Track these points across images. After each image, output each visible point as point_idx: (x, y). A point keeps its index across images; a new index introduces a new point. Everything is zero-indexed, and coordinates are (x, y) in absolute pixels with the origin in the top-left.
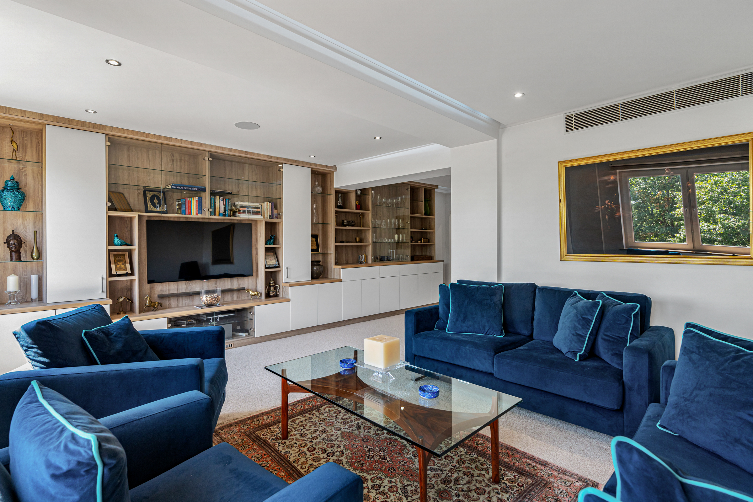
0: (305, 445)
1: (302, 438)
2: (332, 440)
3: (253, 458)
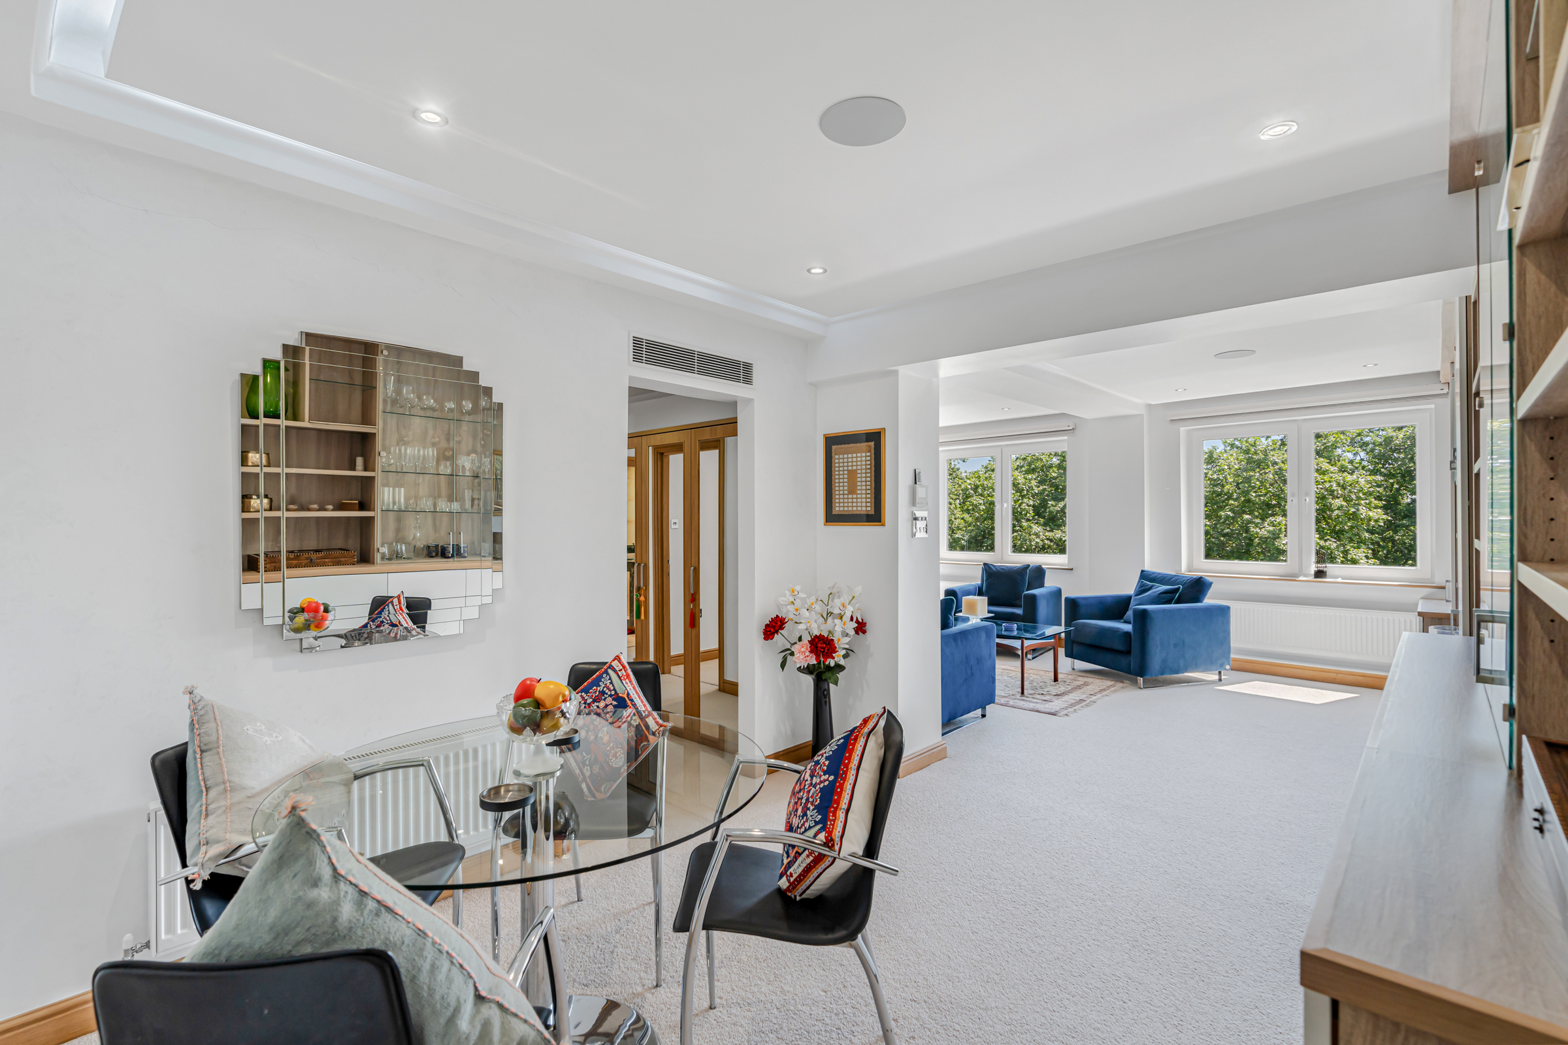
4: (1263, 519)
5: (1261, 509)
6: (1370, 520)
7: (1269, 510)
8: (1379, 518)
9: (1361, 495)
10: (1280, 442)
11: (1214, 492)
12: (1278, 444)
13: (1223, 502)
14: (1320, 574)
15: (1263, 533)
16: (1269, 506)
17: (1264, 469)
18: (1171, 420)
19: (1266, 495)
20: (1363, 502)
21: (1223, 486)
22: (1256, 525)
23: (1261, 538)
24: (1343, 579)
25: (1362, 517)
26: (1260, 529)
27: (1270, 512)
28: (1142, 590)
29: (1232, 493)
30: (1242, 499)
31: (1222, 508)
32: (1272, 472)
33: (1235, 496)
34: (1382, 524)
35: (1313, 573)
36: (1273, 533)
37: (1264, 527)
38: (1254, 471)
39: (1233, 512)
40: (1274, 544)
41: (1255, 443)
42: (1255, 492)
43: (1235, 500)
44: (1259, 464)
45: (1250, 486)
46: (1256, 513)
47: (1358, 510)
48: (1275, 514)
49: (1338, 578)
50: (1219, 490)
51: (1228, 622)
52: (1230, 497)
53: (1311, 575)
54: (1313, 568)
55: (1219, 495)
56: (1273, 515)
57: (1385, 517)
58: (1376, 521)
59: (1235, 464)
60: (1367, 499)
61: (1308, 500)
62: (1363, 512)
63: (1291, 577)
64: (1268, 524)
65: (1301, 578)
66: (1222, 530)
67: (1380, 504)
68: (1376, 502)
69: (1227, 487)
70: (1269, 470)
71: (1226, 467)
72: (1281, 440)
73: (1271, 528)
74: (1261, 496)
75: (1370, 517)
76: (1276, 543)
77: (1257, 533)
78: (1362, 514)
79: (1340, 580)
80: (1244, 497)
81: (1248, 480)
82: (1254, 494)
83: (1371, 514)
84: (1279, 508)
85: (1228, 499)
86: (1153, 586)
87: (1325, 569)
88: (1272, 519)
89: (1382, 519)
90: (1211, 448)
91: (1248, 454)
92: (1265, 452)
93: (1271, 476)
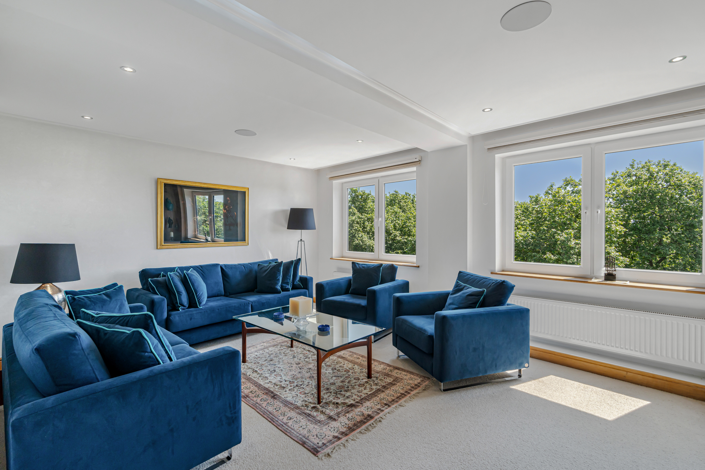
4: (562, 231)
5: (561, 226)
6: (617, 231)
7: (565, 227)
8: (622, 230)
9: (612, 218)
10: (571, 192)
11: (538, 217)
12: (570, 192)
13: (542, 222)
14: (610, 277)
15: (562, 238)
16: (565, 224)
17: (563, 205)
18: (488, 149)
19: (564, 218)
20: (613, 222)
21: (542, 214)
22: (559, 234)
23: (561, 241)
24: (630, 282)
25: (613, 230)
26: (561, 236)
27: (566, 227)
28: (458, 289)
29: (547, 217)
30: (552, 220)
31: (541, 225)
32: (567, 206)
33: (548, 219)
34: (623, 234)
35: (603, 275)
36: (567, 238)
37: (562, 235)
38: (558, 206)
39: (547, 228)
40: (568, 244)
41: (558, 192)
42: (558, 217)
43: (548, 221)
44: (561, 203)
45: (555, 214)
46: (559, 228)
47: (611, 226)
48: (568, 228)
49: (627, 281)
50: (541, 216)
51: (527, 324)
52: (545, 220)
53: (601, 277)
54: (603, 271)
55: (540, 218)
56: (567, 229)
57: (625, 230)
58: (620, 232)
59: (549, 203)
60: (615, 221)
61: (599, 212)
62: (614, 227)
63: (584, 279)
64: (565, 234)
65: (593, 280)
66: (542, 237)
67: (622, 223)
68: (621, 222)
69: (544, 214)
70: (565, 205)
71: (544, 204)
72: (572, 190)
73: (566, 236)
74: (561, 219)
75: (617, 230)
76: (569, 244)
77: (559, 239)
78: (613, 228)
79: (628, 283)
80: (553, 219)
81: (555, 210)
82: (557, 218)
83: (618, 228)
84: (570, 225)
85: (545, 221)
86: (465, 286)
87: (614, 273)
88: (567, 231)
89: (623, 231)
90: (537, 195)
91: (555, 197)
92: (564, 196)
93: (566, 209)
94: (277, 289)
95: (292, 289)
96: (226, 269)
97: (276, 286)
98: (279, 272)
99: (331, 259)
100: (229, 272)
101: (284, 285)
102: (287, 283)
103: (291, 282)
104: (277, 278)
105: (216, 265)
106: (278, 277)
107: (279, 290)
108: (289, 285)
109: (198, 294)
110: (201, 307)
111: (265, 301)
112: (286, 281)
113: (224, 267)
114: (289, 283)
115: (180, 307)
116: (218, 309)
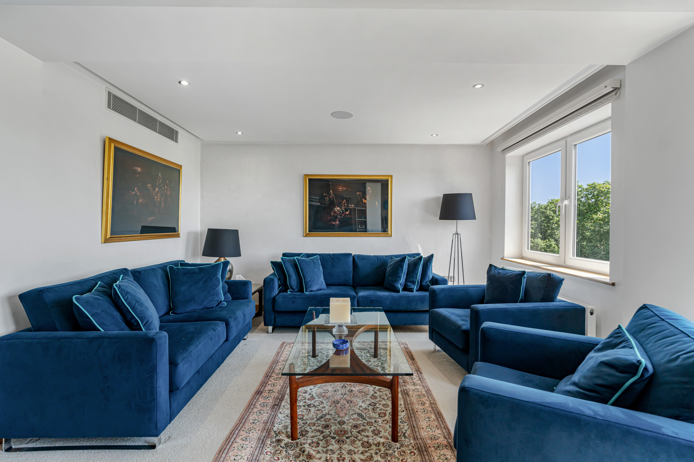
0: (383, 421)
1: (381, 429)
2: (359, 414)
3: (434, 429)
94: (395, 287)
95: (403, 290)
96: (357, 259)
97: (395, 283)
98: (401, 268)
99: (502, 259)
100: (359, 263)
101: (409, 284)
102: (413, 283)
103: (418, 281)
104: (399, 275)
105: (350, 255)
106: (399, 273)
107: (398, 289)
108: (415, 284)
109: (306, 279)
110: (307, 292)
111: (374, 299)
112: (411, 280)
113: (356, 258)
114: (416, 283)
115: (290, 289)
116: (320, 298)
